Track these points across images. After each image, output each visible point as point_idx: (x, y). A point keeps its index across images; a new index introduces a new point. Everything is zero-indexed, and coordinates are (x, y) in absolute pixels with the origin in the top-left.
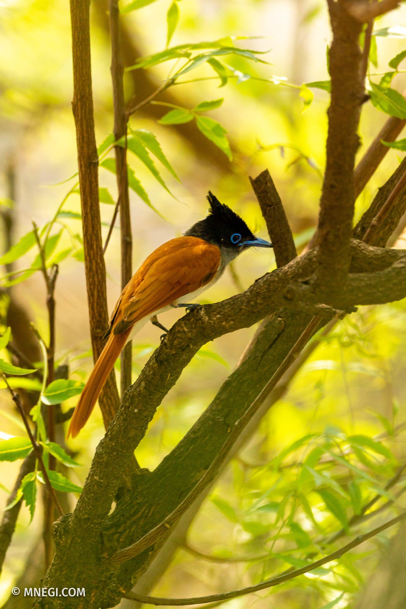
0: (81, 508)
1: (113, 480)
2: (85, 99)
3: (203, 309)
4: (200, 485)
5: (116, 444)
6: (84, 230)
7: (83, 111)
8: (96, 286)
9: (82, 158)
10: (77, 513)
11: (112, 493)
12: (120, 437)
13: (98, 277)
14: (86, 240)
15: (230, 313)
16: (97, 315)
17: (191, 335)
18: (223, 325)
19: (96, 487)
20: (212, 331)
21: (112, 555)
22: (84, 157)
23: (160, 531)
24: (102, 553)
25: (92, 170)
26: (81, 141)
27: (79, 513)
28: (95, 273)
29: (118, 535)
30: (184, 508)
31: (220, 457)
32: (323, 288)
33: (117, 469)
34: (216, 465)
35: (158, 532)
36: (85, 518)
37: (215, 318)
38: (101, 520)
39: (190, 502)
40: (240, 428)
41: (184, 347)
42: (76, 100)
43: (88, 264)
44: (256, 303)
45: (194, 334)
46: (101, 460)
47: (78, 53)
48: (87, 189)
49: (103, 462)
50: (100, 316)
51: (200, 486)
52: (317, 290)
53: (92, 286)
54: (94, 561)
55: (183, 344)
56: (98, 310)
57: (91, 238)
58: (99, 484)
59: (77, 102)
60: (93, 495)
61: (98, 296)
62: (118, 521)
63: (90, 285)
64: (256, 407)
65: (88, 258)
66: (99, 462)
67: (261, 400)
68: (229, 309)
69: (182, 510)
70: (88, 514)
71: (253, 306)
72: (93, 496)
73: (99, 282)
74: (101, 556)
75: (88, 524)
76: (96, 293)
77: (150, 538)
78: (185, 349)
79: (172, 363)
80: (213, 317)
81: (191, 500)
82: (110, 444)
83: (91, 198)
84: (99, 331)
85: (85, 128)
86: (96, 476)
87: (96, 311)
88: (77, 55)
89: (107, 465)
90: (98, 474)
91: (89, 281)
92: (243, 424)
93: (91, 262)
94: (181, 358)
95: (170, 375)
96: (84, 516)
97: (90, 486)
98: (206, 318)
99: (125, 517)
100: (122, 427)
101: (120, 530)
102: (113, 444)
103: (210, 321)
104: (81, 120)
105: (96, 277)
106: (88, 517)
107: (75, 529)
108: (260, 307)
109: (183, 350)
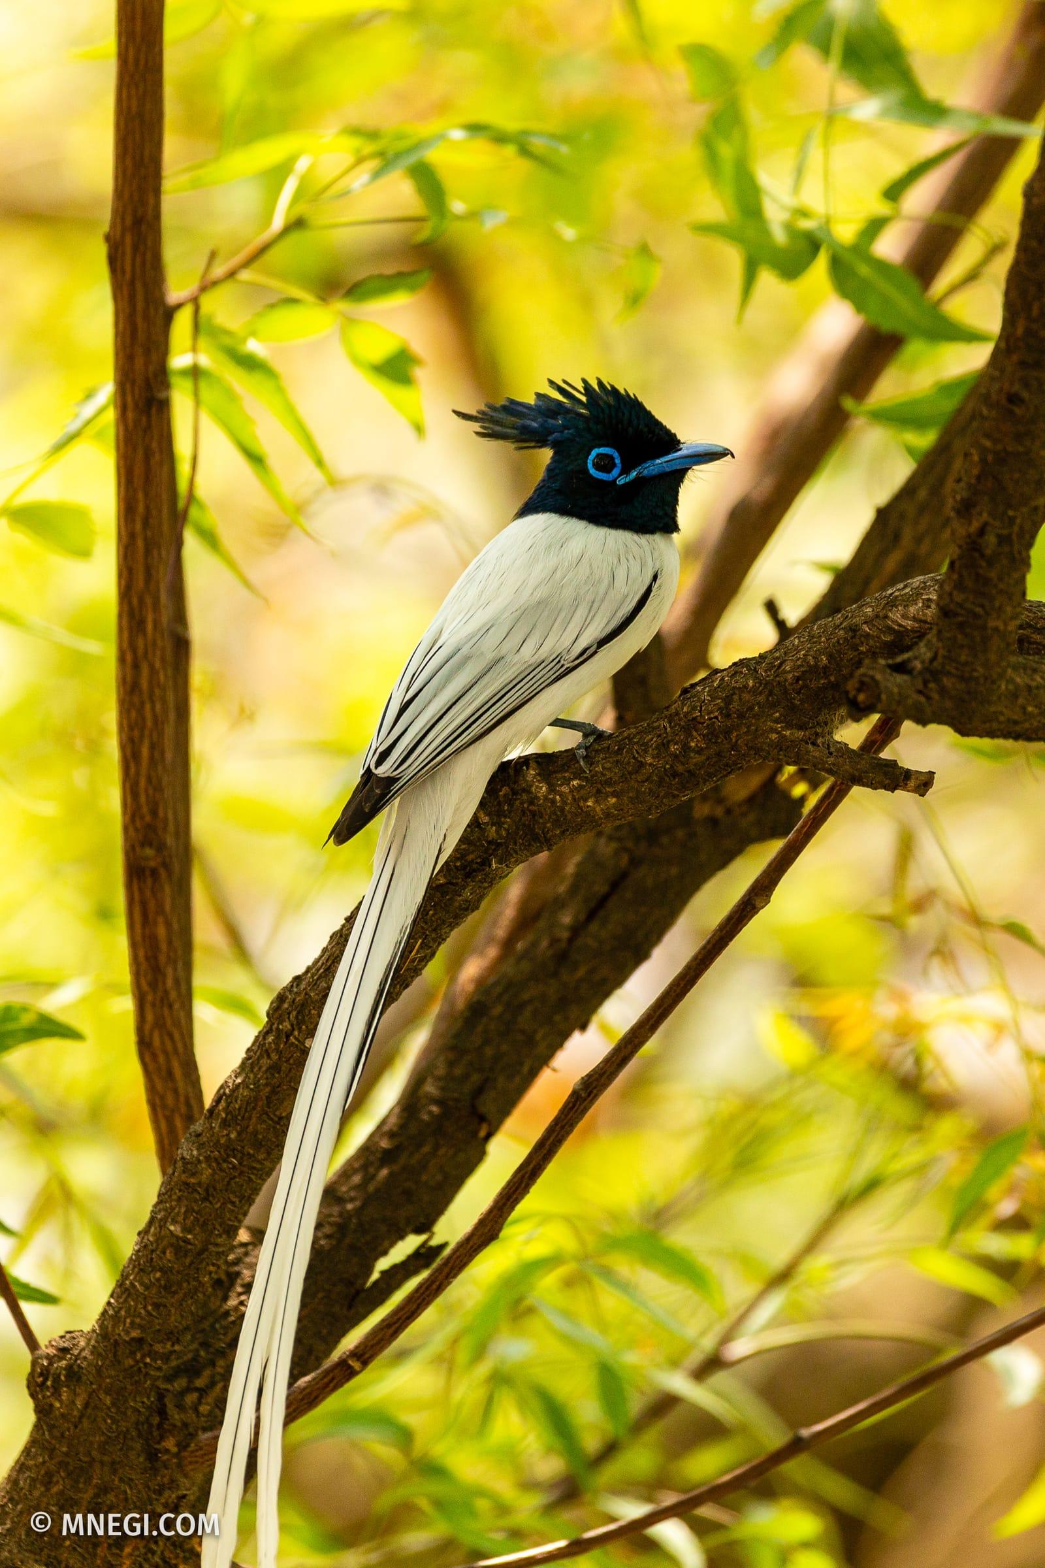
0: (123, 1313)
1: (220, 1236)
2: (144, 227)
3: (532, 764)
4: (458, 1254)
5: (239, 1134)
6: (123, 582)
7: (138, 260)
8: (147, 733)
9: (128, 386)
10: (110, 1326)
11: (210, 1273)
12: (255, 1115)
13: (153, 709)
14: (126, 608)
15: (608, 774)
16: (145, 810)
17: (497, 832)
18: (588, 806)
19: (169, 1254)
20: (557, 824)
21: (188, 1445)
22: (133, 383)
23: (333, 1379)
24: (162, 1438)
25: (154, 418)
26: (128, 340)
27: (114, 1326)
28: (146, 696)
29: (195, 1395)
30: (405, 1316)
31: (523, 1177)
32: (947, 682)
33: (235, 1206)
34: (508, 1200)
35: (326, 1380)
36: (133, 1339)
37: (565, 789)
38: (173, 1345)
39: (424, 1299)
40: (585, 1100)
41: (475, 866)
42: (119, 228)
43: (129, 671)
44: (686, 748)
45: (505, 829)
46: (192, 1180)
47: (134, 103)
48: (138, 470)
49: (200, 1184)
50: (154, 812)
51: (458, 1257)
52: (932, 685)
53: (136, 733)
54: (141, 1459)
55: (470, 857)
56: (147, 796)
57: (141, 601)
58: (179, 1247)
59: (123, 235)
60: (158, 1275)
61: (152, 758)
62: (194, 1359)
63: (131, 728)
64: (636, 1041)
65: (129, 657)
66: (187, 1184)
67: (651, 1023)
68: (608, 765)
69: (401, 1321)
70: (141, 1327)
71: (676, 757)
72: (158, 1280)
73: (156, 721)
74: (157, 1446)
75: (138, 1356)
76: (145, 751)
77: (302, 1399)
78: (474, 871)
79: (431, 910)
80: (561, 785)
81: (428, 1296)
82: (224, 1136)
83: (146, 495)
84: (149, 852)
85: (140, 305)
86: (174, 1222)
87: (143, 799)
88: (129, 108)
89: (209, 1193)
90: (180, 1219)
91: (129, 718)
92: (595, 1088)
93: (136, 666)
94: (460, 895)
95: (421, 944)
96: (127, 1333)
97: (153, 1251)
98: (542, 787)
99: (212, 1350)
100: (264, 1090)
101: (200, 1383)
102: (233, 1136)
103: (551, 796)
104: (132, 283)
105: (148, 706)
106: (140, 1336)
107: (99, 1370)
108: (696, 759)
109: (468, 875)
